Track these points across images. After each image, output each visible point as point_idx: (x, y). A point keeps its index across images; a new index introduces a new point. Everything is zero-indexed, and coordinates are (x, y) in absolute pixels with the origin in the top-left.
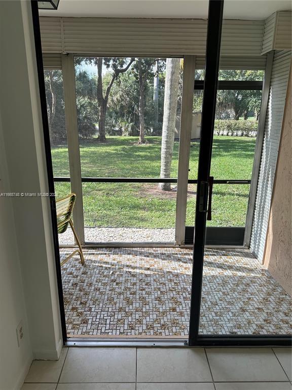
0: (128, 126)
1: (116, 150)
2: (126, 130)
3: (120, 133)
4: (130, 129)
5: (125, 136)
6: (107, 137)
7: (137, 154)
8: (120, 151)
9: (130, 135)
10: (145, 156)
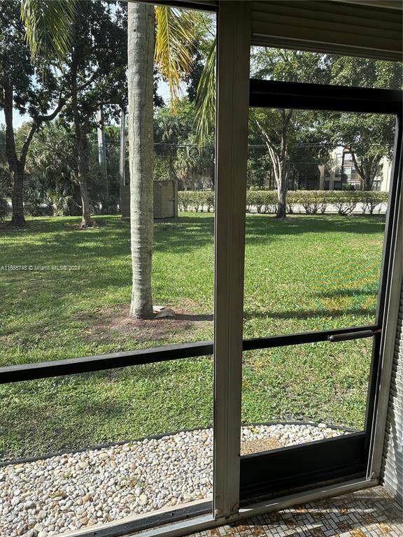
0: (62, 201)
1: (44, 240)
2: (60, 207)
3: (49, 211)
4: (65, 205)
5: (59, 217)
6: (29, 218)
7: (81, 245)
8: (50, 242)
9: (66, 214)
10: (95, 249)
